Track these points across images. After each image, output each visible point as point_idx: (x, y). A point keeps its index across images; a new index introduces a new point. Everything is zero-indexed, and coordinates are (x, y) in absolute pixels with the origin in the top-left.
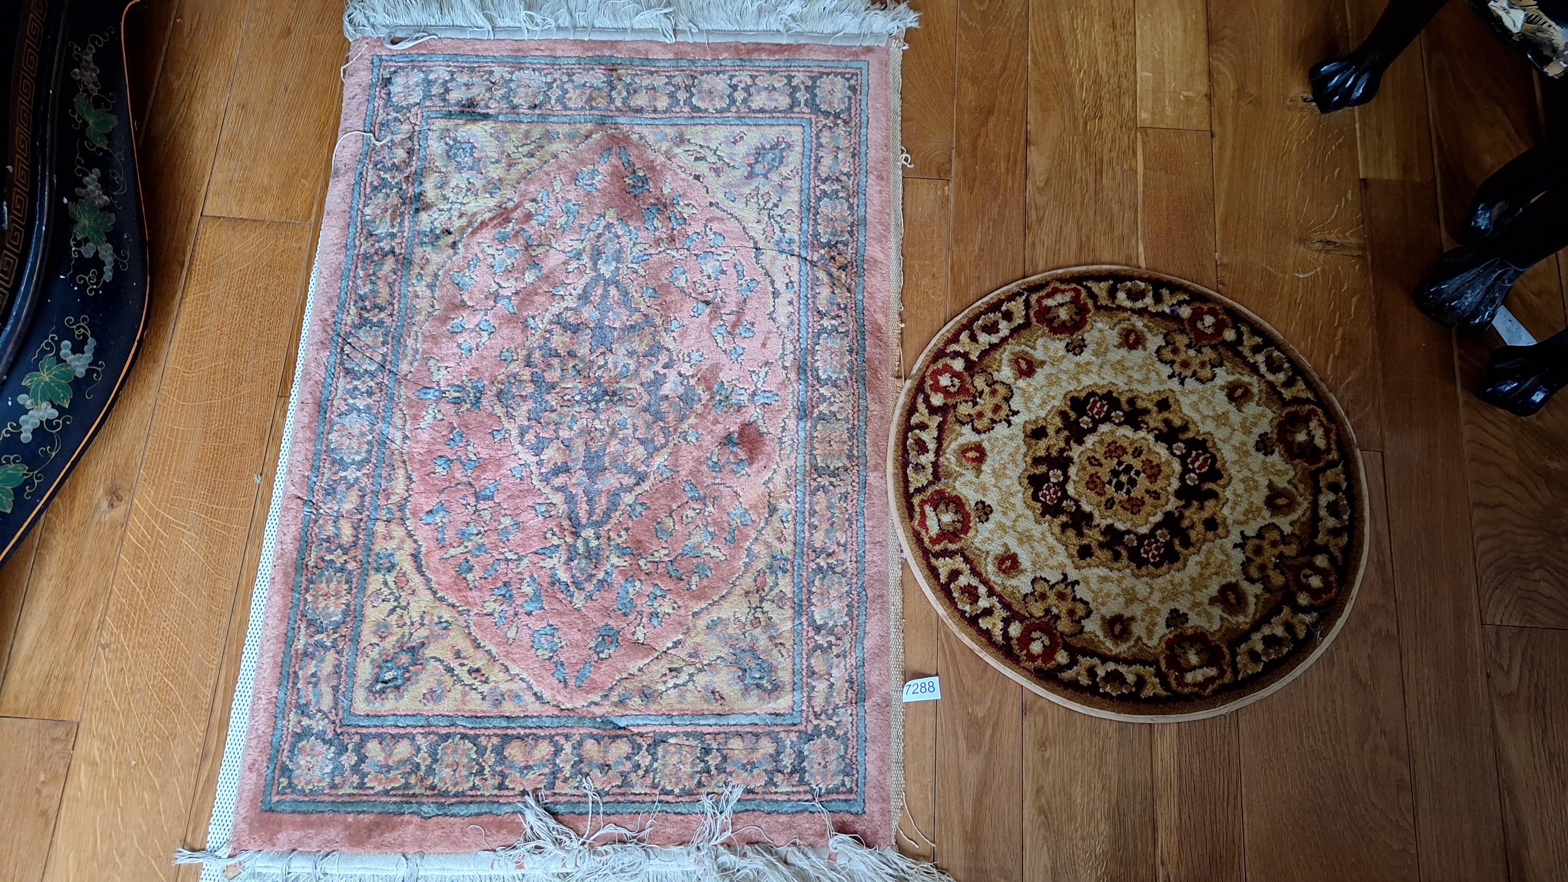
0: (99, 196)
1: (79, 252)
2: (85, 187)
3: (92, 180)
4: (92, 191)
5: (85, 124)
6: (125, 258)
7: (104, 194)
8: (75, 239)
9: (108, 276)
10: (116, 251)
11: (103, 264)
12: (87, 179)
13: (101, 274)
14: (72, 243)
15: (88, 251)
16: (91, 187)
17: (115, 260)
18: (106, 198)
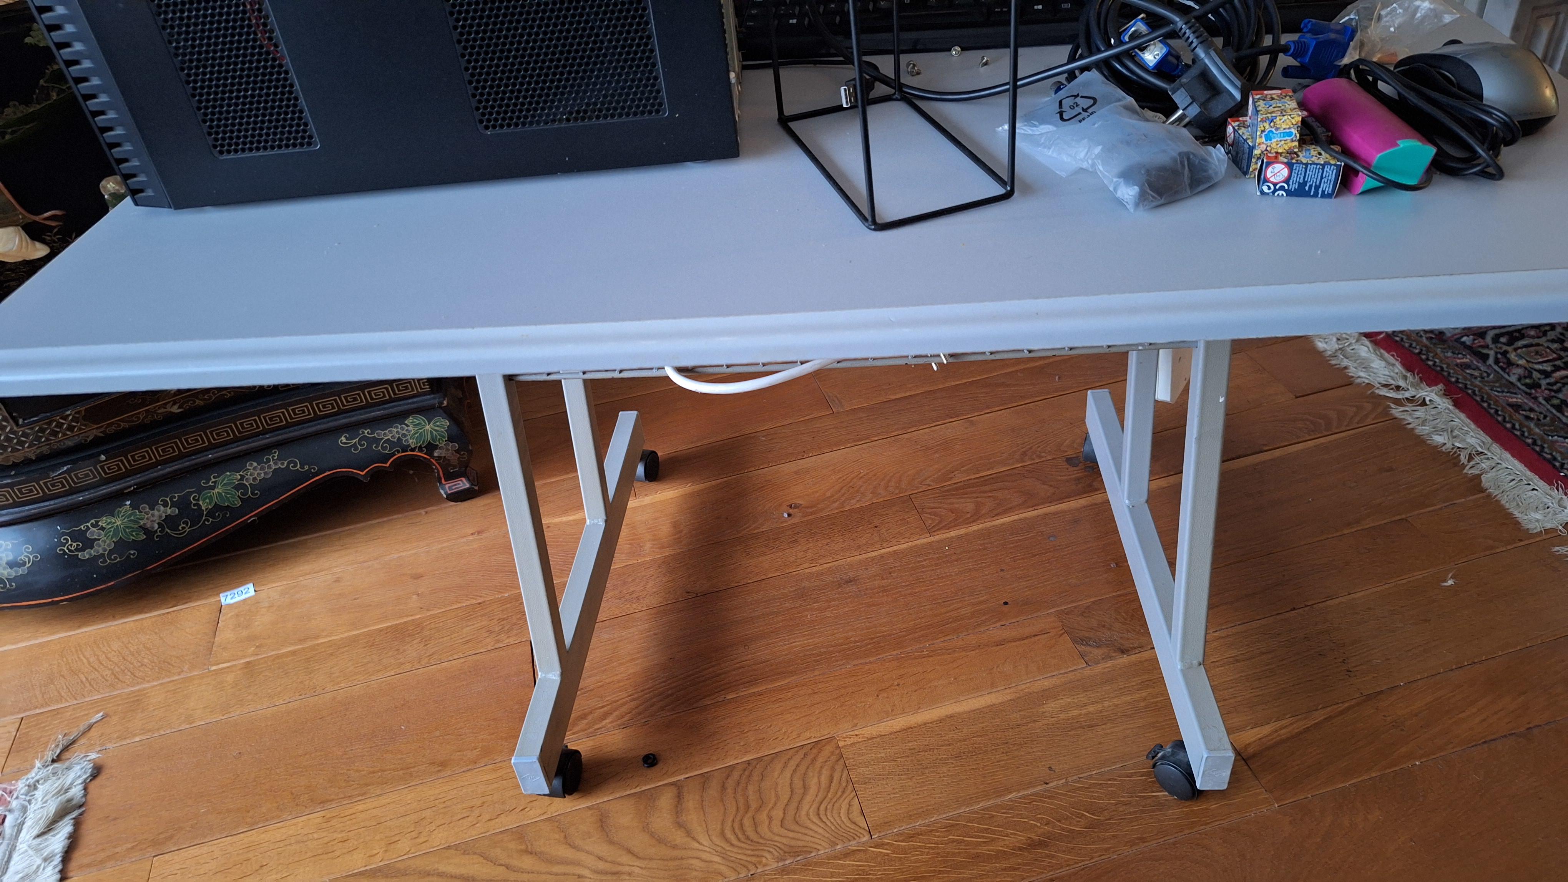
0: (153, 521)
1: (88, 528)
2: (152, 509)
3: (162, 512)
4: (153, 515)
5: (213, 488)
6: (110, 559)
7: (158, 524)
8: (97, 522)
9: (84, 555)
10: (111, 552)
11: (92, 547)
12: (162, 508)
13: (82, 550)
14: (93, 521)
15: (93, 533)
16: (156, 513)
17: (103, 555)
18: (156, 526)
